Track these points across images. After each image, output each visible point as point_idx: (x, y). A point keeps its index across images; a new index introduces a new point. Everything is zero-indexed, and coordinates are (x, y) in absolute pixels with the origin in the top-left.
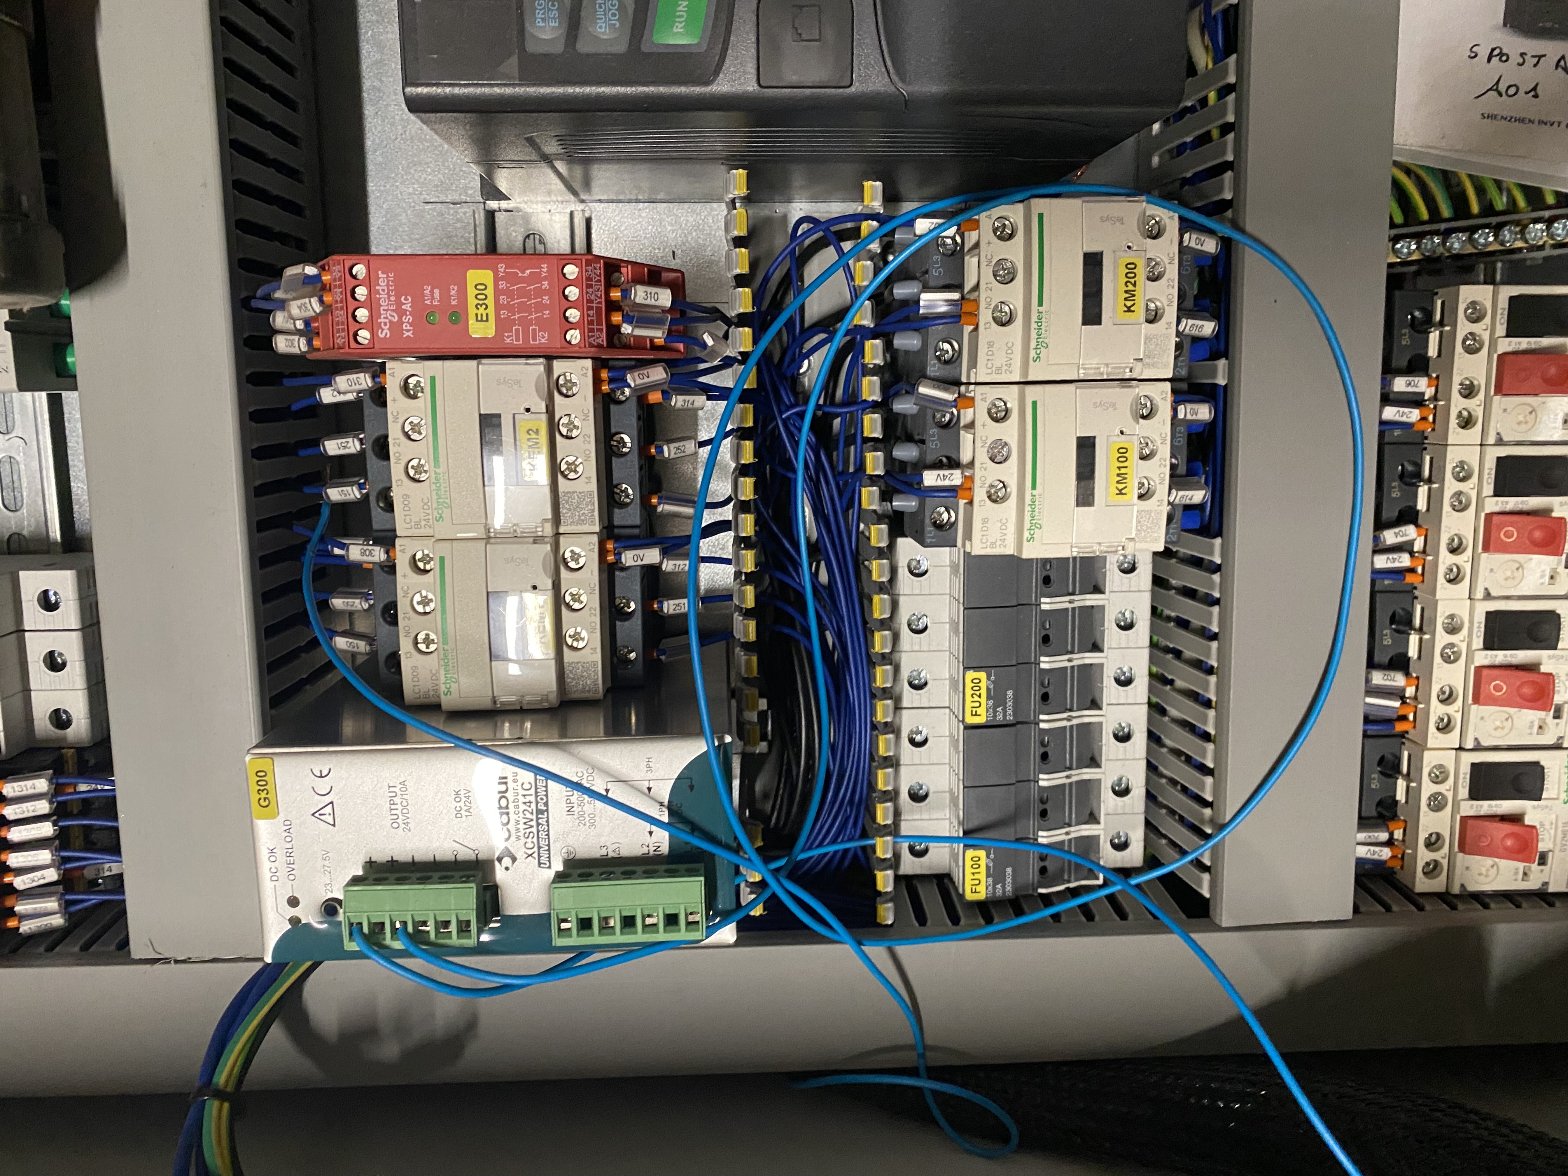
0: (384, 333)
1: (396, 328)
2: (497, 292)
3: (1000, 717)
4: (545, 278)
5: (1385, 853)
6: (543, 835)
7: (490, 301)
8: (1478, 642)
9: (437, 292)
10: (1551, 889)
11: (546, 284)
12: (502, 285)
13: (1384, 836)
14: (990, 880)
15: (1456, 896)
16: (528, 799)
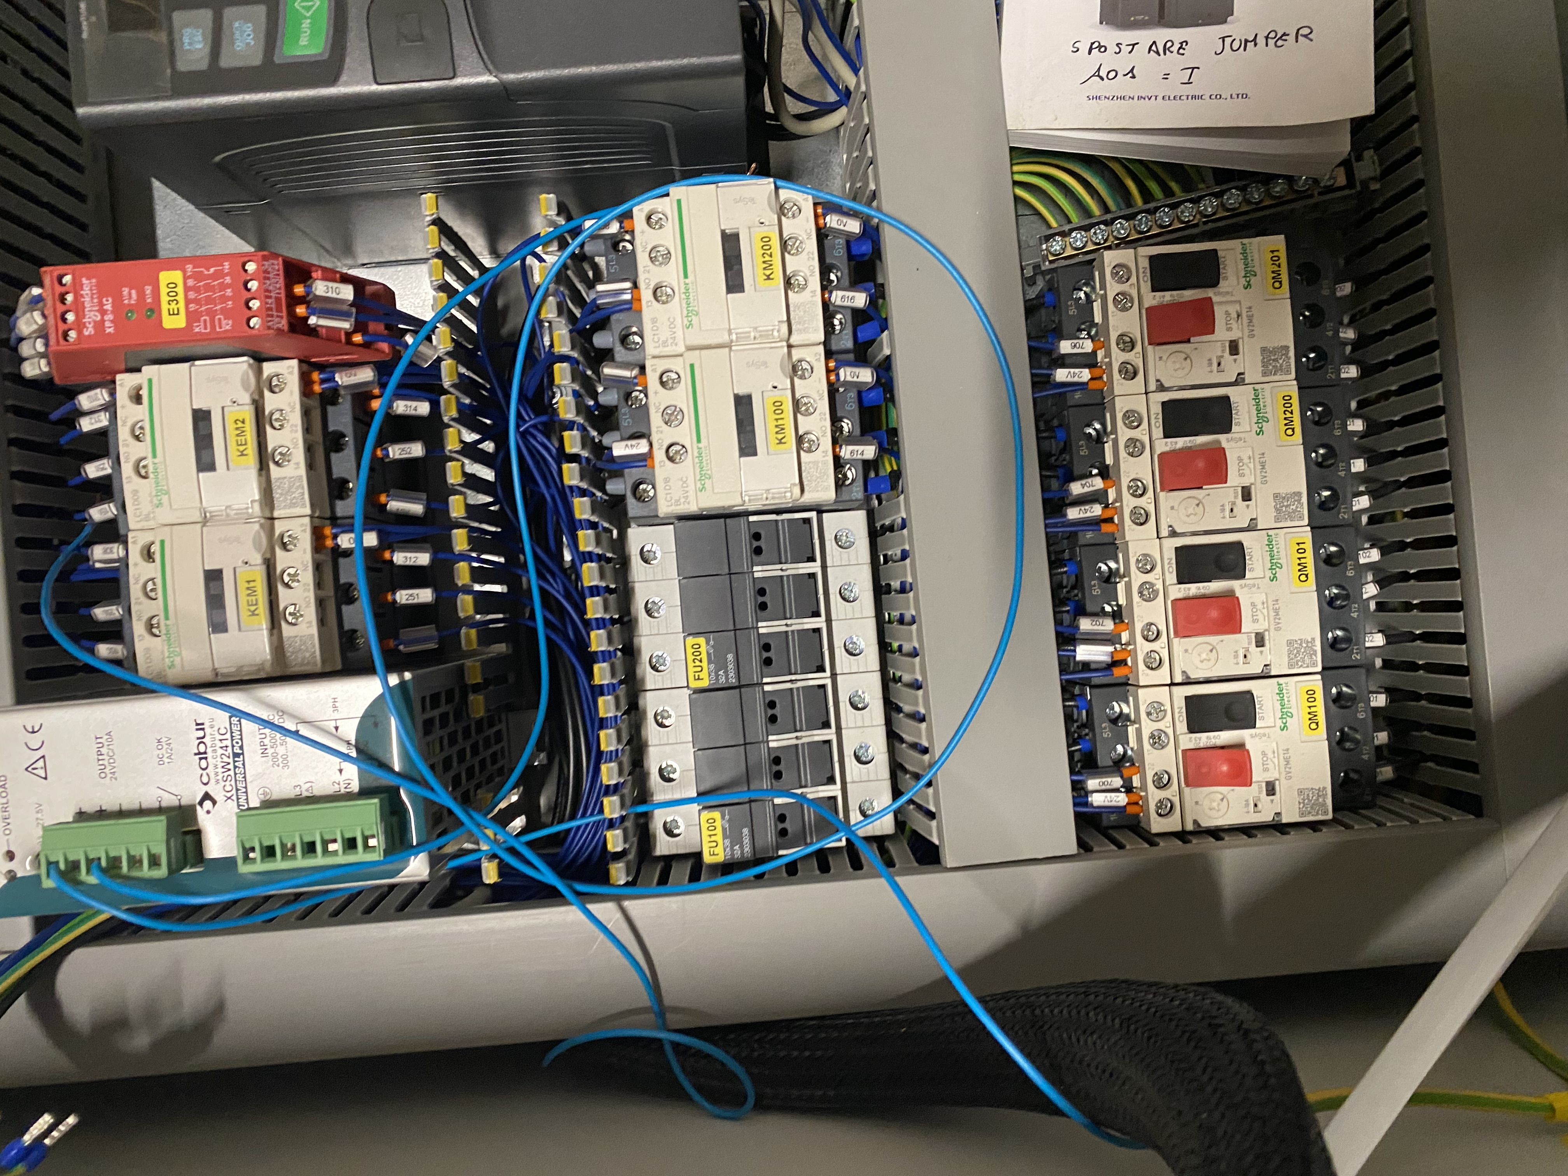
0: (89, 331)
1: (100, 325)
2: (187, 289)
3: (722, 680)
4: (227, 274)
5: (1121, 799)
6: (240, 777)
7: (181, 298)
8: (1172, 578)
9: (134, 292)
10: (1285, 820)
11: (228, 280)
12: (191, 282)
13: (1117, 782)
14: (727, 842)
15: (1191, 833)
16: (225, 743)
